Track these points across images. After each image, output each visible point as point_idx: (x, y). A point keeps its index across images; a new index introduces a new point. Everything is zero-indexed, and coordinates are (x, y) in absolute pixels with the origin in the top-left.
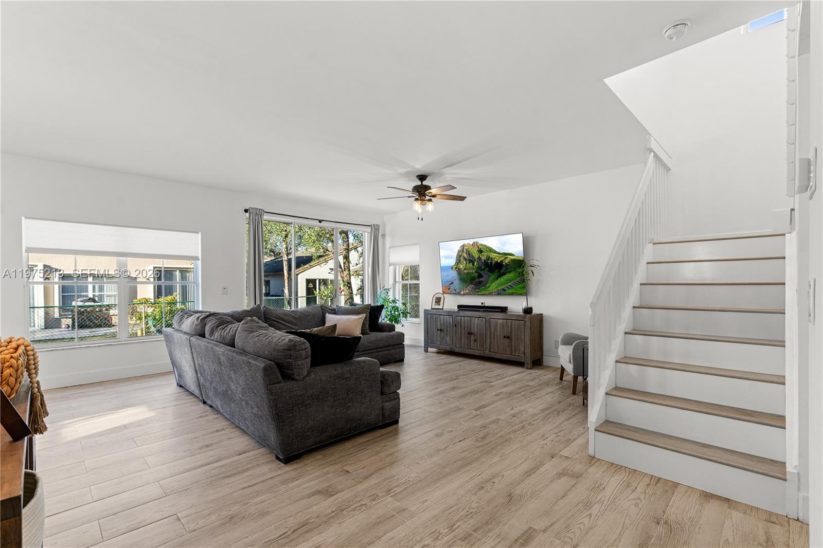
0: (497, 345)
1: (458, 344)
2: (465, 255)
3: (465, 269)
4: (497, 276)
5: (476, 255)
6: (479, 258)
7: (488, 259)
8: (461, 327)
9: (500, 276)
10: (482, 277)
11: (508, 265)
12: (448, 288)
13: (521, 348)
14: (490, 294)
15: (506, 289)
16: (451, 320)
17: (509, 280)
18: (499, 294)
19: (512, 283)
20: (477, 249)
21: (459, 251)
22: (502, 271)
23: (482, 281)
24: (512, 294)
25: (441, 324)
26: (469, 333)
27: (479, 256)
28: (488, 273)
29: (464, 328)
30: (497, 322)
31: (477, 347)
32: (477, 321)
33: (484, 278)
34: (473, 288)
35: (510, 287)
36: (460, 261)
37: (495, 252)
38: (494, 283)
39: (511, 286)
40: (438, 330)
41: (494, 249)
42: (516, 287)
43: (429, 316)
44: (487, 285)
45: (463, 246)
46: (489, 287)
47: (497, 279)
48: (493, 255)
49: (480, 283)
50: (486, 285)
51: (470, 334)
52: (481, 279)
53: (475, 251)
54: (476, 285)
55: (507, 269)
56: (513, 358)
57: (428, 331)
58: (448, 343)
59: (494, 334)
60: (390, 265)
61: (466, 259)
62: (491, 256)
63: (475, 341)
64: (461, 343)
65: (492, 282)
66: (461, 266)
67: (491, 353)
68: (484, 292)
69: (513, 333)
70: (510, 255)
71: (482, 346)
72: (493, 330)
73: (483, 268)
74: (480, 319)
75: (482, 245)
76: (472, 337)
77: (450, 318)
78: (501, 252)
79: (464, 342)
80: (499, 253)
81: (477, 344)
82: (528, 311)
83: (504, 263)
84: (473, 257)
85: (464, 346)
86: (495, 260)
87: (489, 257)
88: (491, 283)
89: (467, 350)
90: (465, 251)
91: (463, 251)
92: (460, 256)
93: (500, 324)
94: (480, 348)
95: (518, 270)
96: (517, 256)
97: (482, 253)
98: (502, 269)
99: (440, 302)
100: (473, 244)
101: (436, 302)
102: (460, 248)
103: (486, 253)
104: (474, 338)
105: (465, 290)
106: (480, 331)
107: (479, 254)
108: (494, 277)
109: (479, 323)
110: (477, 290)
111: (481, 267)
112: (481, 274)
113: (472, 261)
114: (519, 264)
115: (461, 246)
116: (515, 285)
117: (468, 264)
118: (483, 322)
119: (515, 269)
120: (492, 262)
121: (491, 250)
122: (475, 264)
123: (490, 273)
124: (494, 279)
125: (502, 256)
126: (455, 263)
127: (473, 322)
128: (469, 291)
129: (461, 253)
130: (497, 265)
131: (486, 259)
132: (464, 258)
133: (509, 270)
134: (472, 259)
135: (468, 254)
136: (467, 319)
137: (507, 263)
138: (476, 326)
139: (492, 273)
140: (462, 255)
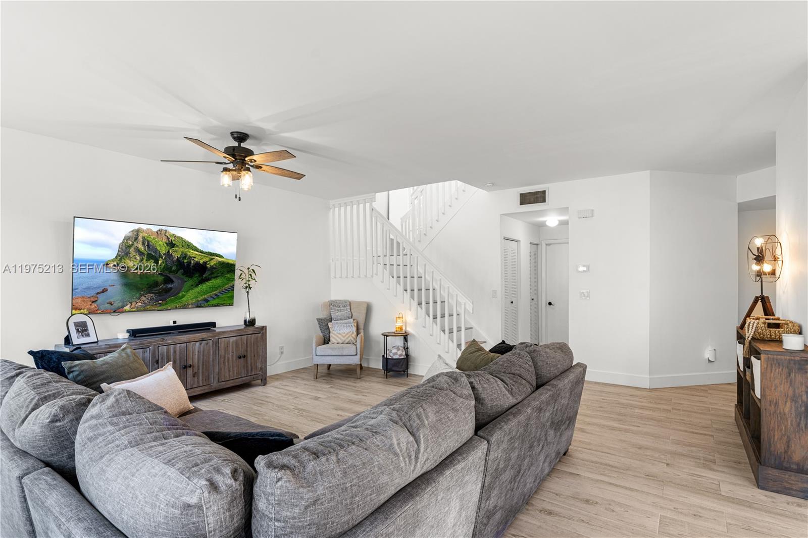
0: (229, 371)
2: (141, 247)
4: (197, 281)
5: (163, 250)
6: (168, 255)
7: (185, 258)
9: (202, 281)
10: (172, 281)
11: (214, 268)
12: (92, 300)
13: (258, 364)
14: (185, 307)
15: (210, 299)
17: (215, 288)
18: (198, 306)
19: (218, 291)
20: (165, 240)
21: (127, 239)
22: (204, 276)
23: (171, 289)
24: (218, 305)
27: (169, 252)
28: (182, 277)
29: (175, 361)
31: (198, 382)
32: (197, 346)
33: (175, 284)
34: (152, 299)
35: (214, 297)
36: (127, 254)
37: (196, 249)
38: (191, 291)
39: (216, 295)
41: (194, 245)
42: (225, 296)
44: (181, 295)
45: (138, 231)
46: (183, 296)
47: (197, 286)
48: (192, 253)
49: (167, 291)
50: (178, 293)
51: (186, 367)
52: (169, 286)
53: (161, 243)
54: (159, 294)
55: (213, 273)
56: (249, 379)
59: (225, 357)
61: (141, 253)
62: (188, 253)
63: (194, 375)
66: (129, 264)
67: (220, 383)
68: (173, 305)
69: (249, 349)
70: (217, 256)
71: (207, 378)
72: (222, 352)
73: (174, 268)
74: (204, 342)
75: (174, 236)
76: (190, 372)
78: (204, 251)
80: (202, 252)
82: (251, 323)
83: (208, 266)
84: (156, 251)
86: (196, 260)
87: (186, 255)
88: (187, 291)
90: (140, 238)
91: (136, 239)
92: (130, 247)
93: (233, 344)
94: (203, 383)
95: (227, 275)
96: (226, 259)
97: (174, 247)
98: (205, 273)
99: (86, 330)
100: (159, 232)
101: (78, 330)
102: (130, 234)
103: (181, 249)
104: (193, 371)
105: (134, 304)
106: (203, 360)
107: (168, 248)
108: (193, 283)
109: (202, 348)
110: (160, 302)
111: (171, 267)
112: (169, 277)
113: (153, 256)
114: (228, 268)
115: (132, 231)
116: (222, 294)
117: (144, 261)
118: (208, 345)
119: (222, 273)
120: (190, 263)
121: (189, 246)
122: (160, 262)
123: (186, 276)
124: (192, 285)
125: (207, 257)
126: (116, 257)
127: (191, 349)
128: (145, 303)
129: (131, 243)
130: (197, 268)
131: (180, 257)
132: (138, 250)
133: (215, 275)
134: (153, 254)
135: (148, 246)
136: (180, 346)
137: (212, 266)
138: (197, 353)
139: (189, 277)
140: (133, 245)
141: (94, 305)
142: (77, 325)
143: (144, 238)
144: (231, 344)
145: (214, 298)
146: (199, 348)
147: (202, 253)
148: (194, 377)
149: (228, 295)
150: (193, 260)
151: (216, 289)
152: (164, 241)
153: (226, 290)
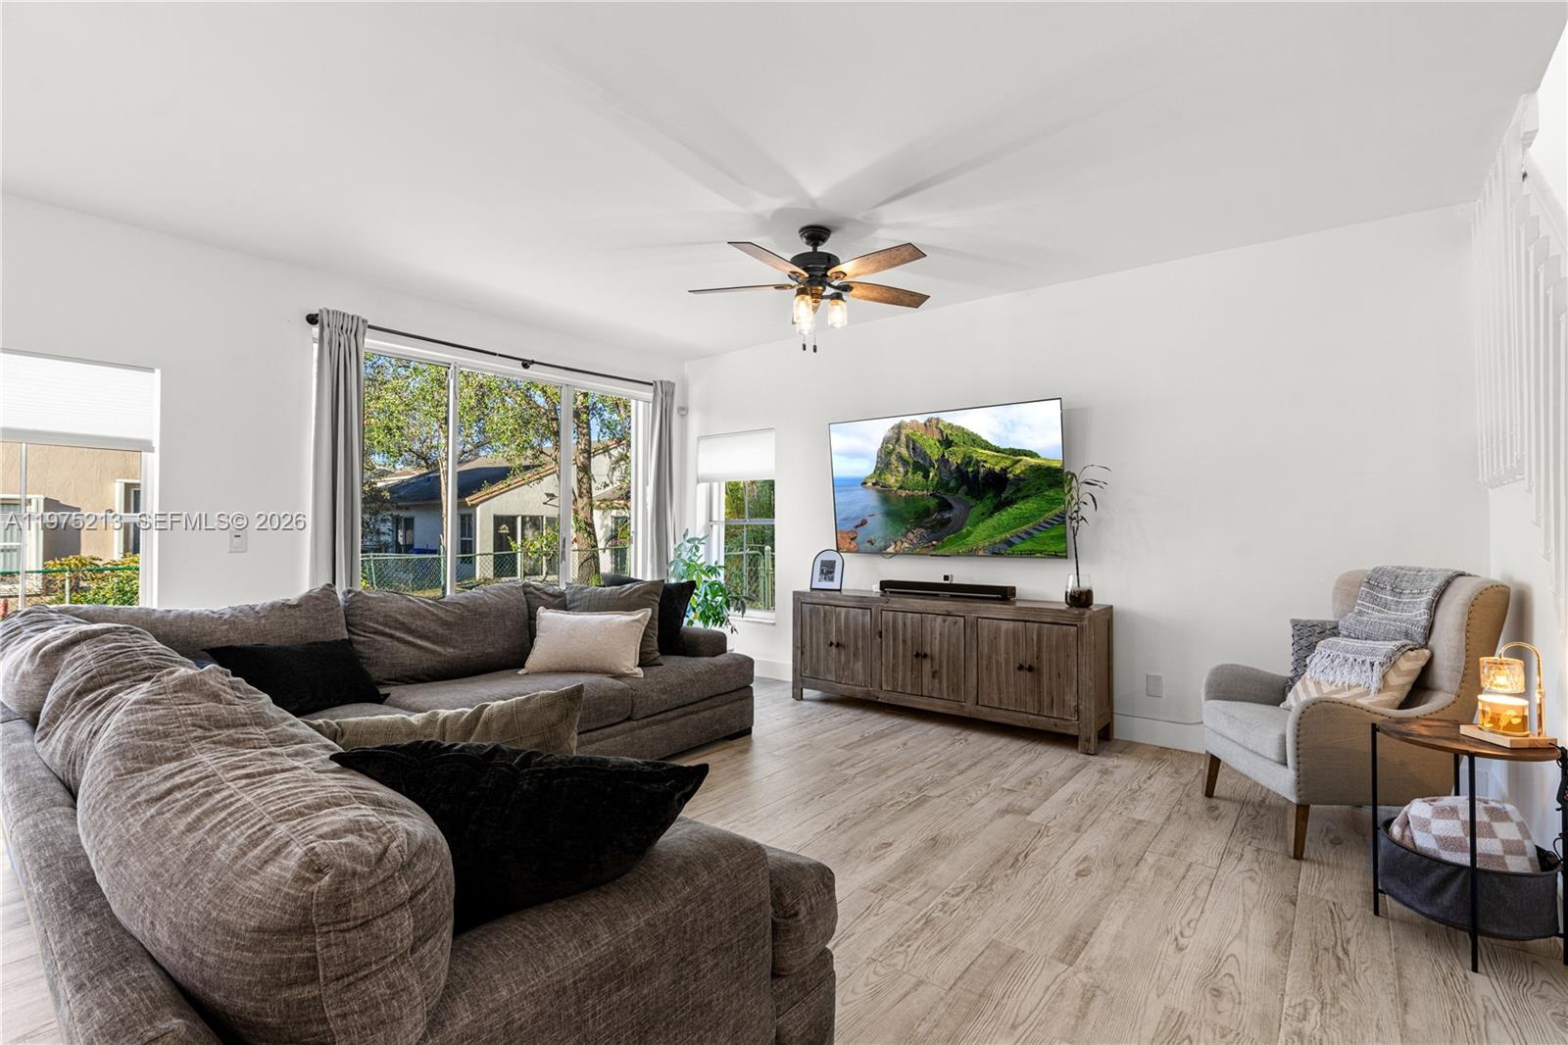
0: (999, 689)
1: (887, 683)
2: (904, 452)
3: (901, 488)
4: (991, 506)
5: (934, 452)
6: (943, 461)
7: (968, 464)
8: (895, 639)
9: (1000, 506)
10: (950, 507)
11: (1023, 480)
12: (851, 536)
13: (1067, 698)
14: (972, 553)
15: (1015, 540)
16: (868, 619)
17: (1024, 519)
18: (996, 553)
19: (1031, 525)
20: (937, 436)
21: (886, 441)
22: (1003, 496)
23: (949, 521)
24: (1030, 554)
25: (838, 630)
26: (917, 655)
27: (943, 456)
28: (966, 498)
29: (904, 642)
30: (998, 628)
31: (940, 690)
32: (939, 624)
33: (955, 512)
34: (922, 537)
35: (1025, 536)
36: (888, 465)
37: (987, 446)
38: (981, 525)
39: (1027, 533)
40: (831, 644)
41: (984, 438)
42: (1045, 535)
43: (806, 608)
44: (964, 531)
45: (899, 427)
46: (969, 533)
47: (991, 514)
48: (980, 454)
49: (944, 523)
50: (960, 529)
51: (921, 656)
52: (947, 515)
53: (932, 442)
54: (932, 529)
55: (1019, 490)
56: (1042, 723)
57: (803, 646)
58: (861, 678)
59: (990, 657)
60: (698, 482)
61: (905, 463)
62: (974, 455)
63: (934, 674)
64: (895, 679)
65: (978, 523)
66: (891, 480)
67: (978, 707)
68: (954, 549)
69: (1045, 656)
70: (1025, 455)
71: (955, 689)
72: (985, 648)
73: (952, 484)
74: (950, 618)
75: (951, 426)
76: (927, 665)
77: (864, 615)
78: (1001, 447)
79: (904, 678)
80: (997, 450)
81: (940, 683)
82: (1081, 599)
83: (1010, 476)
84: (925, 456)
85: (904, 685)
86: (987, 465)
87: (971, 458)
88: (975, 525)
89: (912, 698)
90: (903, 438)
91: (898, 440)
92: (890, 453)
93: (1006, 634)
94: (948, 694)
95: (1047, 493)
96: (1045, 459)
97: (950, 446)
98: (1004, 489)
99: (832, 572)
100: (928, 424)
101: (822, 572)
102: (890, 434)
103: (962, 449)
104: (932, 667)
105: (899, 543)
106: (949, 651)
107: (941, 450)
108: (984, 510)
109: (946, 629)
110: (934, 542)
111: (948, 483)
112: (946, 500)
113: (921, 465)
114: (1051, 479)
115: (892, 428)
116: (1040, 531)
117: (910, 474)
118: (957, 626)
119: (1039, 489)
120: (978, 472)
121: (975, 441)
122: (931, 474)
123: (973, 498)
124: (983, 514)
125: (1006, 458)
126: (875, 472)
127: (929, 627)
128: (913, 544)
129: (891, 447)
130: (991, 480)
131: (962, 464)
132: (900, 458)
133: (1024, 492)
134: (922, 462)
135: (913, 449)
136: (912, 618)
137: (1017, 476)
138: (938, 637)
139: (978, 499)
140: (894, 449)
141: (854, 543)
142: (824, 563)
143: (907, 436)
144: (1003, 634)
145: (1023, 539)
146: (942, 627)
147: (998, 452)
148: (933, 677)
149: (1053, 533)
150: (983, 466)
151: (1027, 520)
152: (935, 438)
153: (1047, 523)
